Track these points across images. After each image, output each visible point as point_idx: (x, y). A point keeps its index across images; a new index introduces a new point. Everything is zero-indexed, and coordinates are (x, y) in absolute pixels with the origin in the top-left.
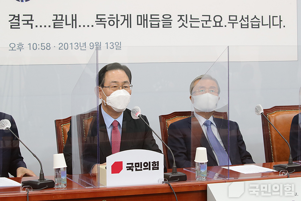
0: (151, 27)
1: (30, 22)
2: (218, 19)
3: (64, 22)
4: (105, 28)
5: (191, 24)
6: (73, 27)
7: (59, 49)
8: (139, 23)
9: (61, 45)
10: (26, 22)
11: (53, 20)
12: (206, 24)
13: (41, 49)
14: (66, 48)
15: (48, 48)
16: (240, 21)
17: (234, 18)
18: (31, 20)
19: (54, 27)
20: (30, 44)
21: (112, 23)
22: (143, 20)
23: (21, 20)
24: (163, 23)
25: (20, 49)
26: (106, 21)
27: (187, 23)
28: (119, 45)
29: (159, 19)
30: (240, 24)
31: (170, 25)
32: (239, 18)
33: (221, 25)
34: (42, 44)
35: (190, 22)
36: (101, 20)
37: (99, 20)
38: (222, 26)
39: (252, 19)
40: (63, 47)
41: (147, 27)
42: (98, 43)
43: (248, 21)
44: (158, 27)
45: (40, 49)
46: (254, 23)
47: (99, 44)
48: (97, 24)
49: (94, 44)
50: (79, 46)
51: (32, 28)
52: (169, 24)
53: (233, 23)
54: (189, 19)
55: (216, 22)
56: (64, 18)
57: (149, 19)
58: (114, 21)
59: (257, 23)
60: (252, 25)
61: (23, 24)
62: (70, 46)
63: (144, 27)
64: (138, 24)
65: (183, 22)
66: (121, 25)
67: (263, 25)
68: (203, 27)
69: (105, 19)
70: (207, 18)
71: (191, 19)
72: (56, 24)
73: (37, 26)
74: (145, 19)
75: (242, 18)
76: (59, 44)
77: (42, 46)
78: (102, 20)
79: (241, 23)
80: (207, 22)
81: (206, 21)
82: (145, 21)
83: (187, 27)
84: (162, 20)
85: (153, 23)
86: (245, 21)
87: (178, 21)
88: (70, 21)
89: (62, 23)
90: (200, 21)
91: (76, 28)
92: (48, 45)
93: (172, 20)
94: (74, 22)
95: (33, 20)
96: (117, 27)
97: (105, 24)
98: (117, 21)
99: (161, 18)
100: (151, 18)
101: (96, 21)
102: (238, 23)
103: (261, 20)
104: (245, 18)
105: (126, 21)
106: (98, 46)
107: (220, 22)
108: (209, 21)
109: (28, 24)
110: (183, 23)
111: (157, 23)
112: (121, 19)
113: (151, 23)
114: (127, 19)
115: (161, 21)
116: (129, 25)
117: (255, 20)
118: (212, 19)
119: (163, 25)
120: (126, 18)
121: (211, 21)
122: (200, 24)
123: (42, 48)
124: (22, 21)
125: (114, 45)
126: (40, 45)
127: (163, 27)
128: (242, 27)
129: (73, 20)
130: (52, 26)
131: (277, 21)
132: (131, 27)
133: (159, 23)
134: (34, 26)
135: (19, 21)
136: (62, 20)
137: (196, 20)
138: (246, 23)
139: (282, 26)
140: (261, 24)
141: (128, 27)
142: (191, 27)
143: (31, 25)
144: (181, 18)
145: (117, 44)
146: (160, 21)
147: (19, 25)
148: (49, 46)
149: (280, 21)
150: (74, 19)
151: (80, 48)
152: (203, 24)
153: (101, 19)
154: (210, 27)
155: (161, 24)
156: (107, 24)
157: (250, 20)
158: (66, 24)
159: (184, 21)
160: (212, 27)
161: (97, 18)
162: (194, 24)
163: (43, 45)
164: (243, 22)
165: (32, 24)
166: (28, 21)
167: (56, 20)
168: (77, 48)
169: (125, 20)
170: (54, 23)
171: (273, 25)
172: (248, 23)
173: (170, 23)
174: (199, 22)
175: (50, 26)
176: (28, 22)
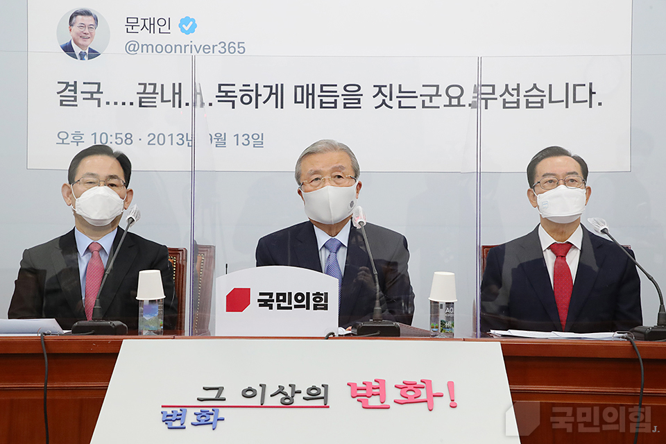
0: (321, 107)
1: (95, 96)
2: (455, 92)
3: (159, 97)
4: (233, 107)
5: (400, 102)
6: (174, 106)
7: (149, 144)
8: (299, 99)
9: (152, 137)
10: (88, 96)
11: (138, 93)
12: (431, 101)
13: (116, 143)
14: (161, 142)
15: (129, 141)
16: (501, 96)
17: (490, 90)
18: (98, 92)
19: (140, 106)
20: (95, 134)
21: (246, 99)
22: (306, 95)
23: (79, 91)
24: (344, 99)
25: (78, 142)
26: (236, 97)
27: (391, 99)
28: (260, 140)
29: (336, 92)
30: (500, 100)
31: (359, 103)
32: (500, 90)
33: (461, 104)
34: (116, 134)
35: (397, 97)
36: (226, 94)
37: (224, 94)
38: (464, 106)
39: (526, 92)
40: (155, 141)
41: (313, 107)
42: (221, 135)
43: (518, 96)
44: (335, 107)
45: (114, 143)
46: (531, 99)
47: (223, 136)
48: (219, 101)
49: (214, 137)
50: (185, 139)
51: (99, 106)
52: (357, 101)
53: (486, 100)
54: (396, 93)
55: (451, 98)
56: (158, 90)
57: (317, 92)
58: (251, 96)
59: (539, 99)
60: (528, 102)
61: (84, 99)
62: (168, 139)
63: (307, 107)
64: (296, 102)
65: (384, 98)
66: (264, 102)
67: (551, 101)
68: (424, 107)
69: (234, 92)
70: (433, 91)
71: (400, 92)
72: (143, 100)
73: (108, 103)
74: (310, 92)
75: (507, 90)
76: (149, 136)
77: (116, 138)
78: (229, 94)
79: (504, 100)
80: (433, 98)
81: (431, 96)
82: (310, 97)
83: (391, 108)
84: (342, 95)
85: (325, 99)
86: (512, 95)
87: (374, 97)
88: (168, 95)
89: (155, 98)
90: (419, 96)
91: (180, 107)
92: (129, 136)
93: (362, 95)
94: (177, 96)
95: (102, 93)
96: (257, 107)
97: (233, 102)
98: (257, 95)
99: (341, 91)
100: (322, 91)
101: (217, 97)
102: (496, 99)
103: (546, 92)
104: (513, 89)
105: (273, 97)
106: (220, 140)
107: (458, 98)
108: (437, 95)
109: (92, 98)
110: (384, 100)
111: (332, 99)
112: (265, 93)
113: (321, 100)
114: (276, 93)
115: (340, 96)
116: (280, 104)
117: (535, 92)
118: (442, 91)
119: (345, 104)
120: (274, 91)
121: (441, 96)
122: (417, 102)
123: (116, 140)
124: (82, 92)
125: (250, 139)
126: (114, 136)
127: (345, 107)
128: (504, 107)
129: (174, 93)
130: (136, 103)
131: (583, 94)
132: (282, 107)
133: (336, 100)
134: (103, 103)
135: (75, 93)
136: (154, 92)
137: (411, 95)
138: (514, 99)
139: (595, 103)
140: (546, 100)
141: (277, 107)
142: (400, 107)
143: (97, 101)
144: (380, 91)
145: (255, 137)
146: (338, 96)
147: (75, 100)
148: (130, 138)
149: (591, 93)
150: (177, 91)
151: (186, 143)
152: (423, 101)
153: (226, 92)
154: (439, 107)
155: (341, 101)
156: (237, 101)
157: (522, 93)
158: (162, 101)
159: (386, 96)
160: (442, 106)
161: (220, 91)
162: (405, 102)
163: (118, 136)
164: (507, 96)
165: (99, 100)
166: (92, 93)
167: (144, 92)
168: (181, 142)
169: (271, 93)
170: (140, 98)
171: (575, 101)
172: (518, 100)
173: (359, 100)
174: (417, 97)
175: (132, 104)
176: (92, 96)
